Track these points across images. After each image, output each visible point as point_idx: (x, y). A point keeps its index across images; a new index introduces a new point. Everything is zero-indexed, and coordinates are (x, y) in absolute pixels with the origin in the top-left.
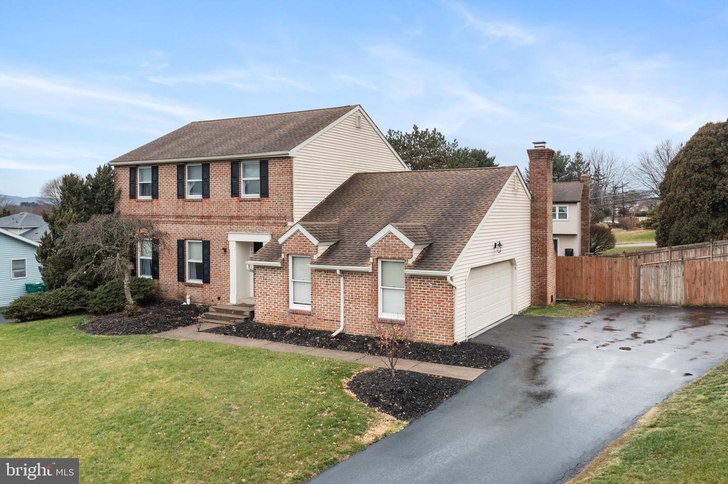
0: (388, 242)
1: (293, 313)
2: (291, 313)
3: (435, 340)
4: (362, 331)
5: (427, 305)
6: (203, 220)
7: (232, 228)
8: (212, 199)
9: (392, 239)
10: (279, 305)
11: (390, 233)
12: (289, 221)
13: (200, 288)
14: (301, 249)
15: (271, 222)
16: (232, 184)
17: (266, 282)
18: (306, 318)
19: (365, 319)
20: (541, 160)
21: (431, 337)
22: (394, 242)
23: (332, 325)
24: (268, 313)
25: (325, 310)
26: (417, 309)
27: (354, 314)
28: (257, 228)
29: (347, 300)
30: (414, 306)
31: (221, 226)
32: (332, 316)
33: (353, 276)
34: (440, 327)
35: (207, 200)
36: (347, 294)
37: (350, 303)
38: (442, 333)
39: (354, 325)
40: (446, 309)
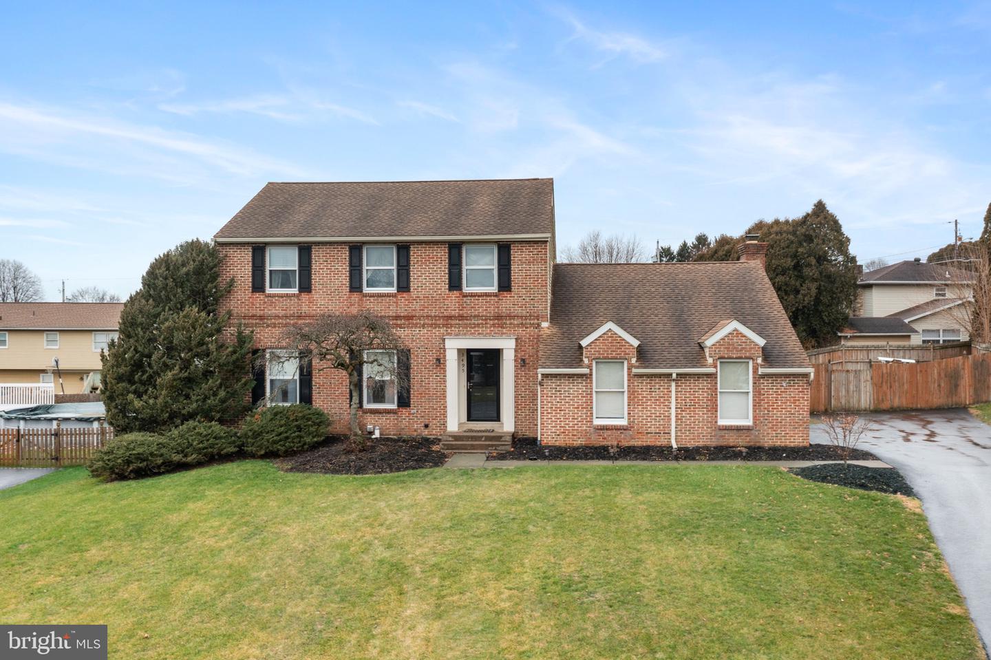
0: (732, 339)
1: (601, 429)
2: (598, 429)
3: (790, 442)
4: (699, 442)
5: (780, 406)
6: (399, 322)
7: (449, 331)
8: (414, 293)
9: (738, 337)
10: (580, 422)
11: (736, 330)
12: (544, 321)
13: (392, 415)
14: (614, 351)
15: (516, 322)
16: (450, 273)
17: (561, 394)
18: (621, 433)
19: (703, 428)
20: (758, 255)
21: (785, 439)
22: (739, 339)
23: (657, 439)
24: (563, 433)
25: (649, 422)
26: (769, 411)
27: (688, 423)
28: (492, 331)
29: (679, 408)
30: (765, 408)
31: (430, 329)
32: (657, 428)
33: (687, 380)
34: (796, 428)
35: (405, 295)
36: (679, 401)
37: (683, 411)
38: (797, 434)
39: (687, 436)
40: (801, 409)
